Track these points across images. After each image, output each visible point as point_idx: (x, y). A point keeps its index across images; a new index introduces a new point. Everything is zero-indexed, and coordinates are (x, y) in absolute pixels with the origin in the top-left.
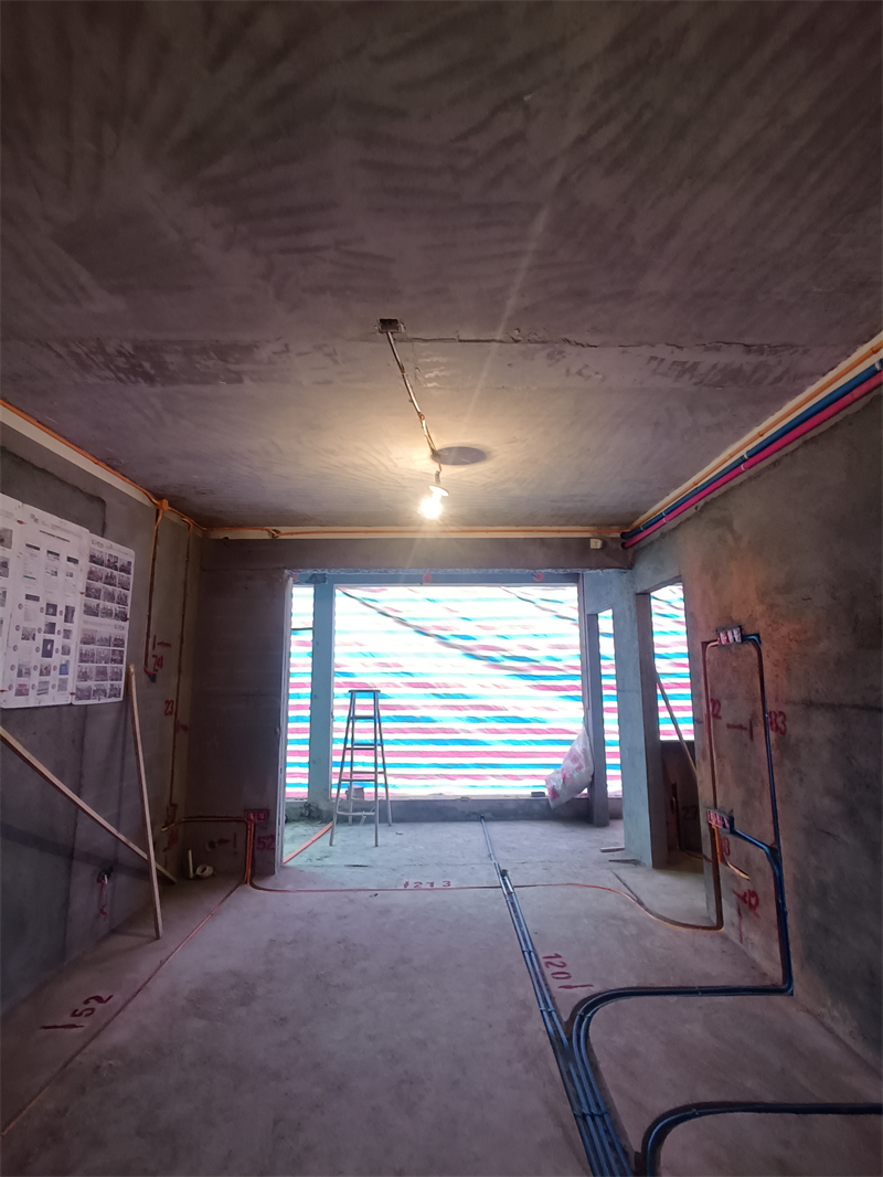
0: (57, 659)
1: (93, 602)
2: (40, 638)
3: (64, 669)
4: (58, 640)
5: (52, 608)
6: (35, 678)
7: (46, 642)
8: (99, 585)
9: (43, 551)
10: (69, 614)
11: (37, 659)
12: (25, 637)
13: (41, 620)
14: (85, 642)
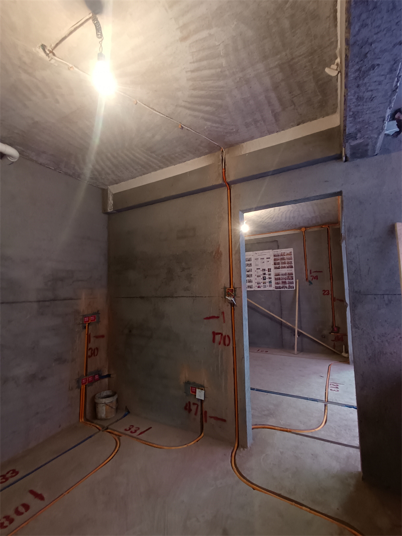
0: (267, 280)
1: (277, 266)
2: (262, 277)
3: (270, 282)
4: (267, 276)
5: (264, 270)
6: (262, 284)
7: (263, 277)
8: (278, 261)
9: (259, 259)
10: (269, 270)
11: (262, 281)
12: (258, 277)
13: (262, 273)
14: (276, 275)
